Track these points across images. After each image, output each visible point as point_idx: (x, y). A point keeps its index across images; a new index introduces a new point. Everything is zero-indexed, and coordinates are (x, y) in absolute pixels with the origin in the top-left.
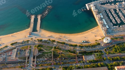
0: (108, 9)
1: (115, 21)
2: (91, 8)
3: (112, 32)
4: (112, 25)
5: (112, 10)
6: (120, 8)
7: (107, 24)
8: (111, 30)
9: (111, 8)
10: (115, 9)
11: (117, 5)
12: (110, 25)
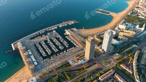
0: (38, 42)
1: (45, 54)
2: (17, 47)
3: (42, 68)
4: (42, 59)
5: (43, 41)
6: (51, 38)
7: (35, 61)
8: (40, 66)
9: (41, 40)
10: (46, 40)
11: (48, 35)
12: (40, 60)
